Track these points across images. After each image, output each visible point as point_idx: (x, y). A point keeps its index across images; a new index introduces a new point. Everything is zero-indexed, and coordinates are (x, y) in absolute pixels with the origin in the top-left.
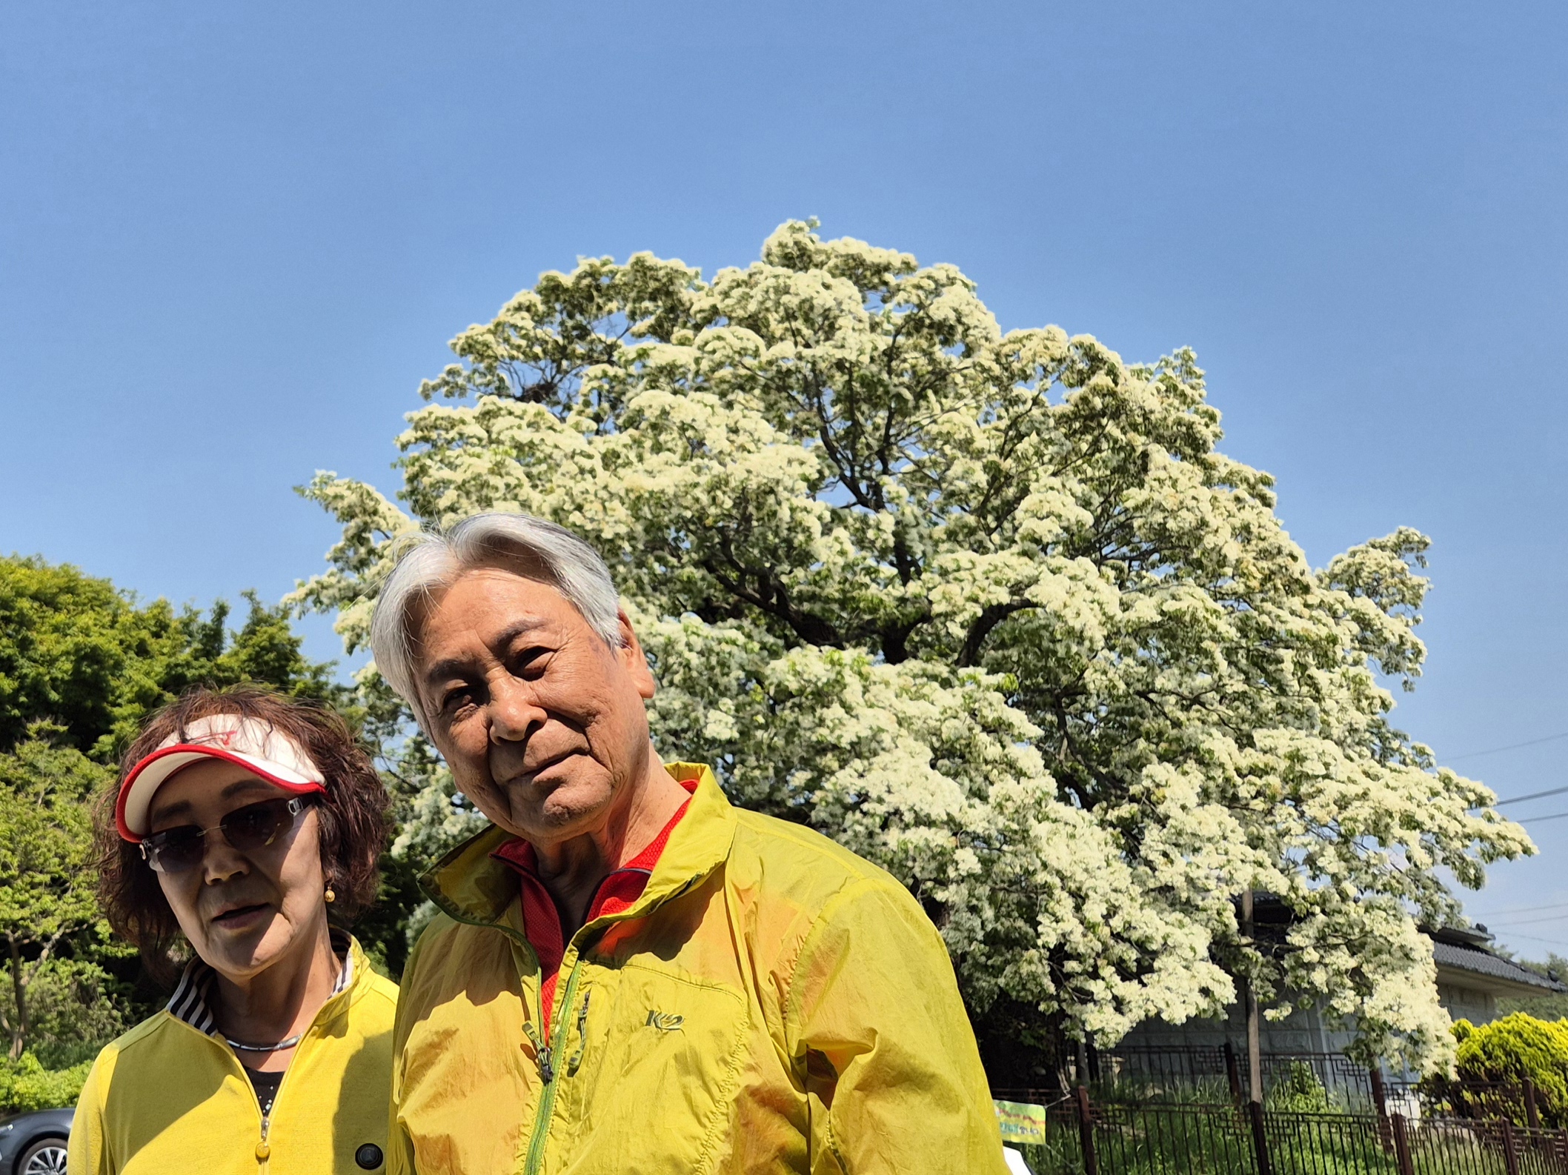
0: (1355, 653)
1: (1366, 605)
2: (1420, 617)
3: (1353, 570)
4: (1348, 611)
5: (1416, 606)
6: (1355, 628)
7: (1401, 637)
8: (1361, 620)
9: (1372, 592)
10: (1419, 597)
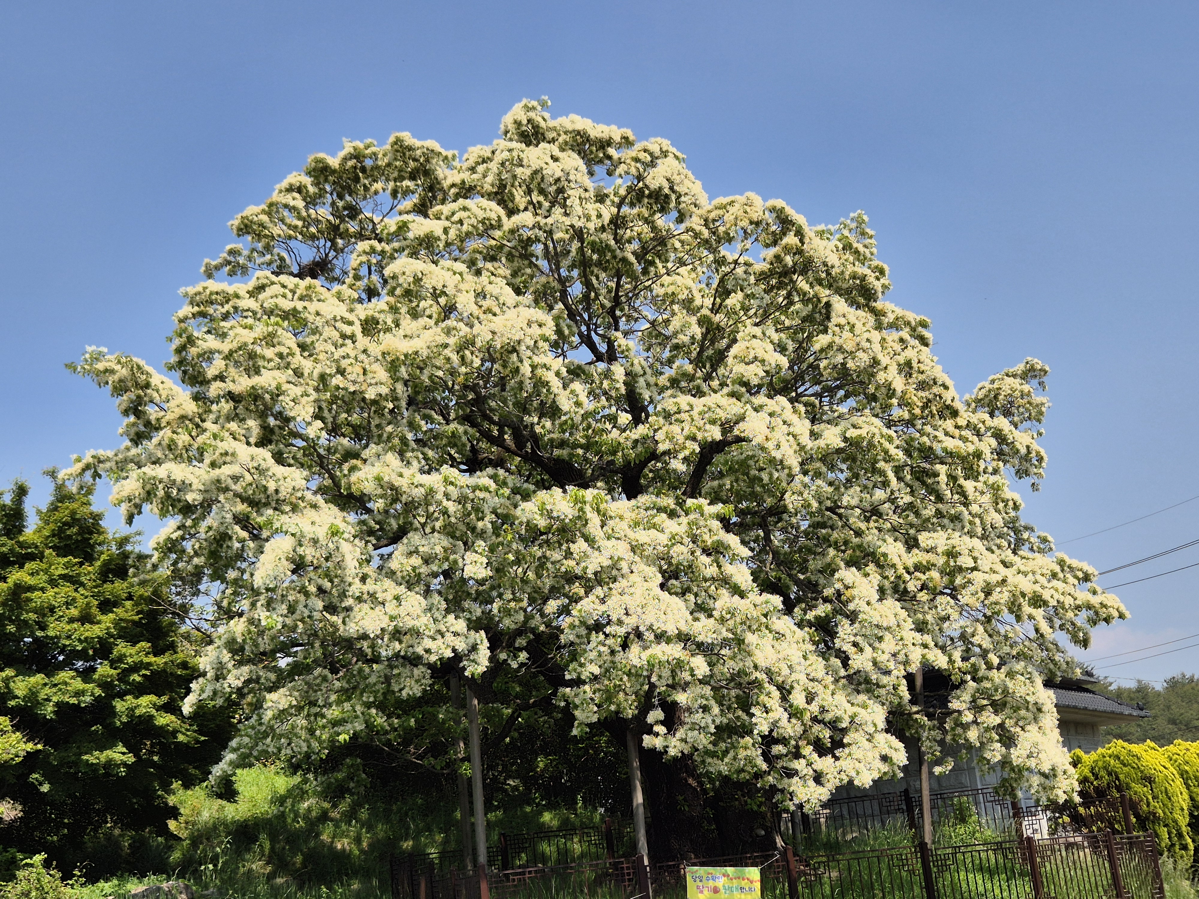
0: (994, 464)
1: (1002, 422)
2: (1042, 430)
3: (992, 395)
4: (988, 429)
5: (1039, 421)
6: (994, 443)
7: (1028, 447)
8: (999, 435)
9: (1007, 413)
10: (1041, 413)
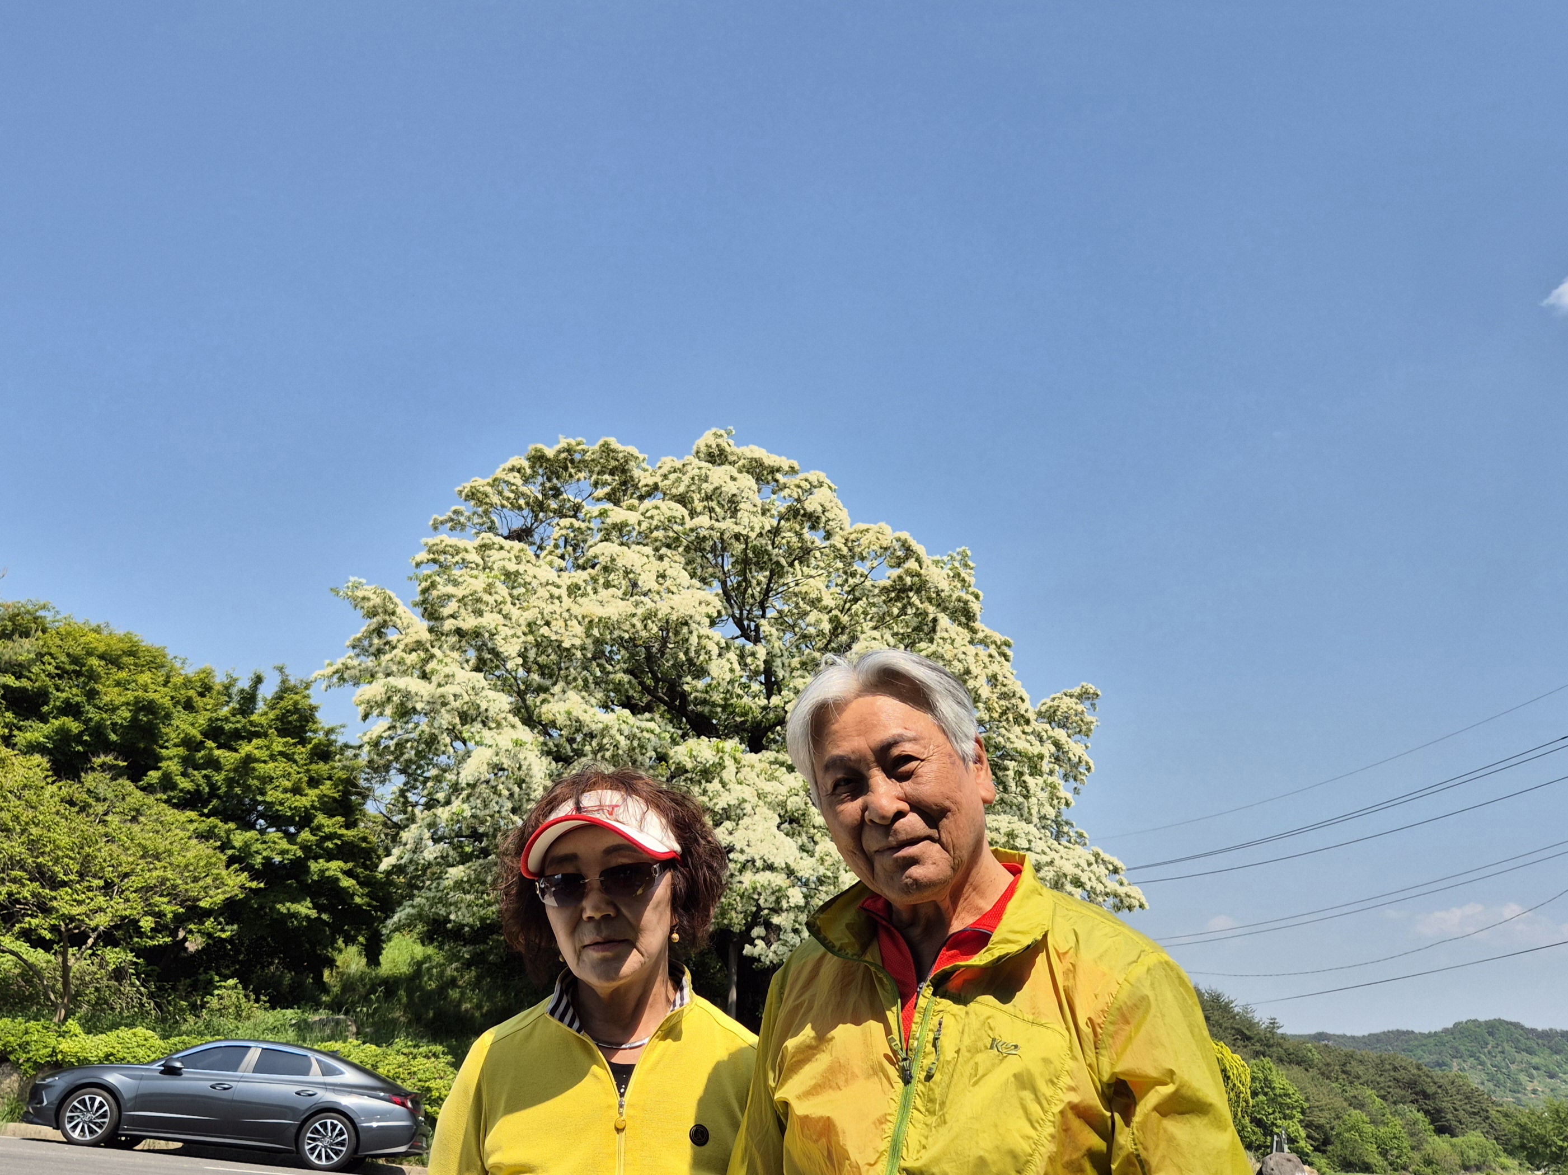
0: (1051, 765)
1: (1061, 734)
2: (1089, 745)
3: (1052, 710)
4: (1049, 738)
5: (1087, 736)
6: (1053, 749)
7: (1080, 757)
8: (1057, 744)
9: (1062, 725)
10: (1090, 730)
